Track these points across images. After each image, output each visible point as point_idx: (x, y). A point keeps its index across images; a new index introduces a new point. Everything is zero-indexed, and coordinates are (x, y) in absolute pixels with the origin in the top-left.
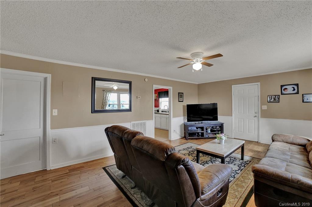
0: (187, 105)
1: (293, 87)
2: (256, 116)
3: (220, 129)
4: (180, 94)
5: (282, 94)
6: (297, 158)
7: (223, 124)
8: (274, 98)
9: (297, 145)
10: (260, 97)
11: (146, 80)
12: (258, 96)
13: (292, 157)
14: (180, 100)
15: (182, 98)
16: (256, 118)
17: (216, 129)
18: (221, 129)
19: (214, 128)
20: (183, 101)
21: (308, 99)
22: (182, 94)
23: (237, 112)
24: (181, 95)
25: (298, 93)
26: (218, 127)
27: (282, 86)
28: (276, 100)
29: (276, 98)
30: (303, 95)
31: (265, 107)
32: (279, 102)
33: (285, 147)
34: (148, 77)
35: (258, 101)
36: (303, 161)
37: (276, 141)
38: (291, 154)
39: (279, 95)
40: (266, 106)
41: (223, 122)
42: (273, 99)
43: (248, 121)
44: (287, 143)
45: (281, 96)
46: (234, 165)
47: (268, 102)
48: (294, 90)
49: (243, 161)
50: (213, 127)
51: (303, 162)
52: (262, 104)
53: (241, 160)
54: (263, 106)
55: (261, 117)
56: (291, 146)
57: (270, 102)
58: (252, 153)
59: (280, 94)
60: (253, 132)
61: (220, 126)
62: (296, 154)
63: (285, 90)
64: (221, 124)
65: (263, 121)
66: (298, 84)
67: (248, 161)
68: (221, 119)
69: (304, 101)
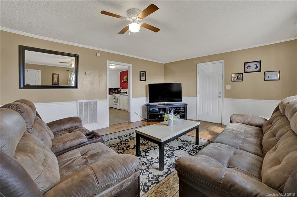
0: (149, 84)
1: (255, 65)
2: (220, 97)
3: (183, 110)
4: (141, 73)
5: (245, 72)
6: (249, 142)
7: (186, 105)
8: (238, 77)
9: (254, 126)
10: (224, 75)
11: (98, 54)
12: (223, 75)
13: (244, 141)
14: (141, 79)
15: (145, 78)
16: (220, 99)
17: (179, 111)
18: (185, 110)
19: (178, 110)
20: (145, 81)
21: (269, 77)
22: (145, 73)
23: (202, 93)
24: (143, 74)
25: (260, 71)
26: (182, 108)
27: (245, 64)
28: (239, 78)
29: (240, 76)
30: (265, 72)
31: (229, 87)
32: (242, 81)
33: (241, 129)
34: (101, 52)
35: (223, 80)
36: (255, 145)
37: (233, 122)
38: (244, 137)
39: (243, 74)
40: (230, 85)
41: (186, 103)
42: (236, 78)
43: (213, 101)
44: (244, 124)
45: (244, 74)
46: (185, 151)
47: (232, 81)
48: (257, 67)
49: (197, 146)
50: (177, 108)
51: (255, 147)
52: (226, 83)
53: (196, 144)
54: (227, 86)
55: (225, 98)
56: (248, 127)
57: (234, 81)
58: (211, 136)
59: (243, 72)
60: (217, 114)
61: (183, 108)
62: (250, 137)
63: (248, 68)
64: (185, 105)
65: (227, 101)
66: (260, 61)
67: (203, 145)
68: (185, 100)
69: (266, 79)
